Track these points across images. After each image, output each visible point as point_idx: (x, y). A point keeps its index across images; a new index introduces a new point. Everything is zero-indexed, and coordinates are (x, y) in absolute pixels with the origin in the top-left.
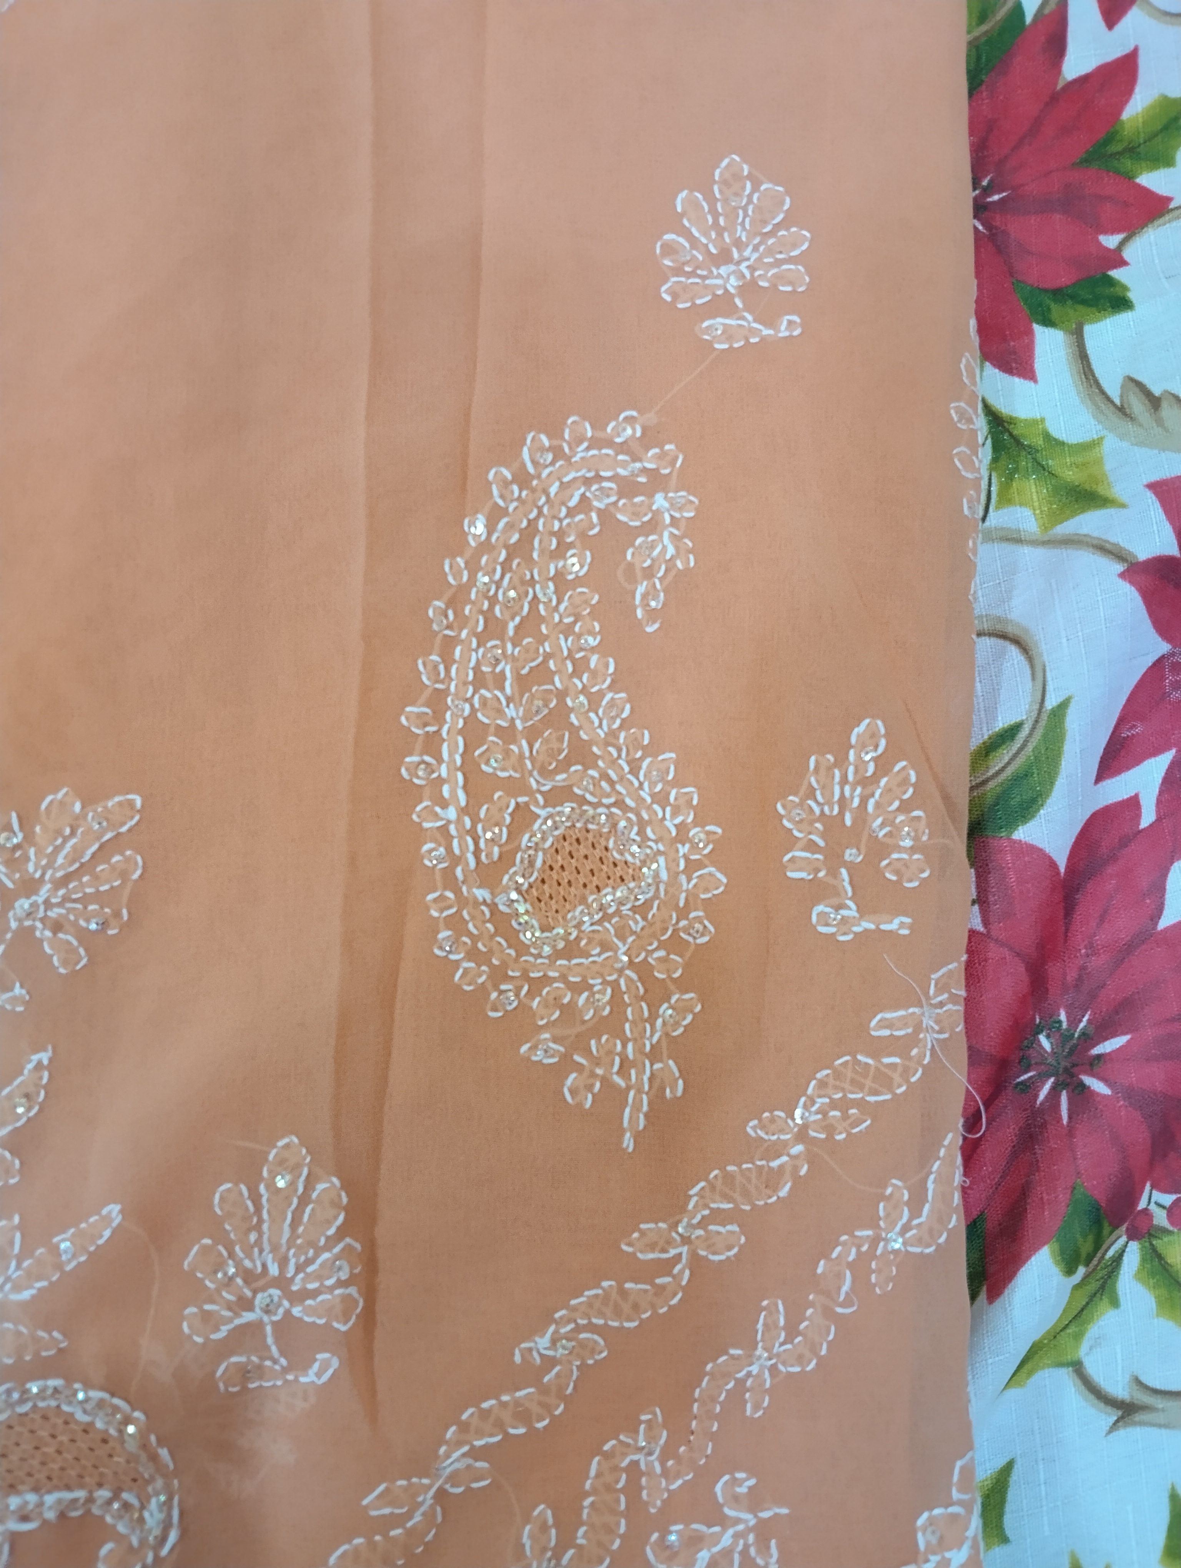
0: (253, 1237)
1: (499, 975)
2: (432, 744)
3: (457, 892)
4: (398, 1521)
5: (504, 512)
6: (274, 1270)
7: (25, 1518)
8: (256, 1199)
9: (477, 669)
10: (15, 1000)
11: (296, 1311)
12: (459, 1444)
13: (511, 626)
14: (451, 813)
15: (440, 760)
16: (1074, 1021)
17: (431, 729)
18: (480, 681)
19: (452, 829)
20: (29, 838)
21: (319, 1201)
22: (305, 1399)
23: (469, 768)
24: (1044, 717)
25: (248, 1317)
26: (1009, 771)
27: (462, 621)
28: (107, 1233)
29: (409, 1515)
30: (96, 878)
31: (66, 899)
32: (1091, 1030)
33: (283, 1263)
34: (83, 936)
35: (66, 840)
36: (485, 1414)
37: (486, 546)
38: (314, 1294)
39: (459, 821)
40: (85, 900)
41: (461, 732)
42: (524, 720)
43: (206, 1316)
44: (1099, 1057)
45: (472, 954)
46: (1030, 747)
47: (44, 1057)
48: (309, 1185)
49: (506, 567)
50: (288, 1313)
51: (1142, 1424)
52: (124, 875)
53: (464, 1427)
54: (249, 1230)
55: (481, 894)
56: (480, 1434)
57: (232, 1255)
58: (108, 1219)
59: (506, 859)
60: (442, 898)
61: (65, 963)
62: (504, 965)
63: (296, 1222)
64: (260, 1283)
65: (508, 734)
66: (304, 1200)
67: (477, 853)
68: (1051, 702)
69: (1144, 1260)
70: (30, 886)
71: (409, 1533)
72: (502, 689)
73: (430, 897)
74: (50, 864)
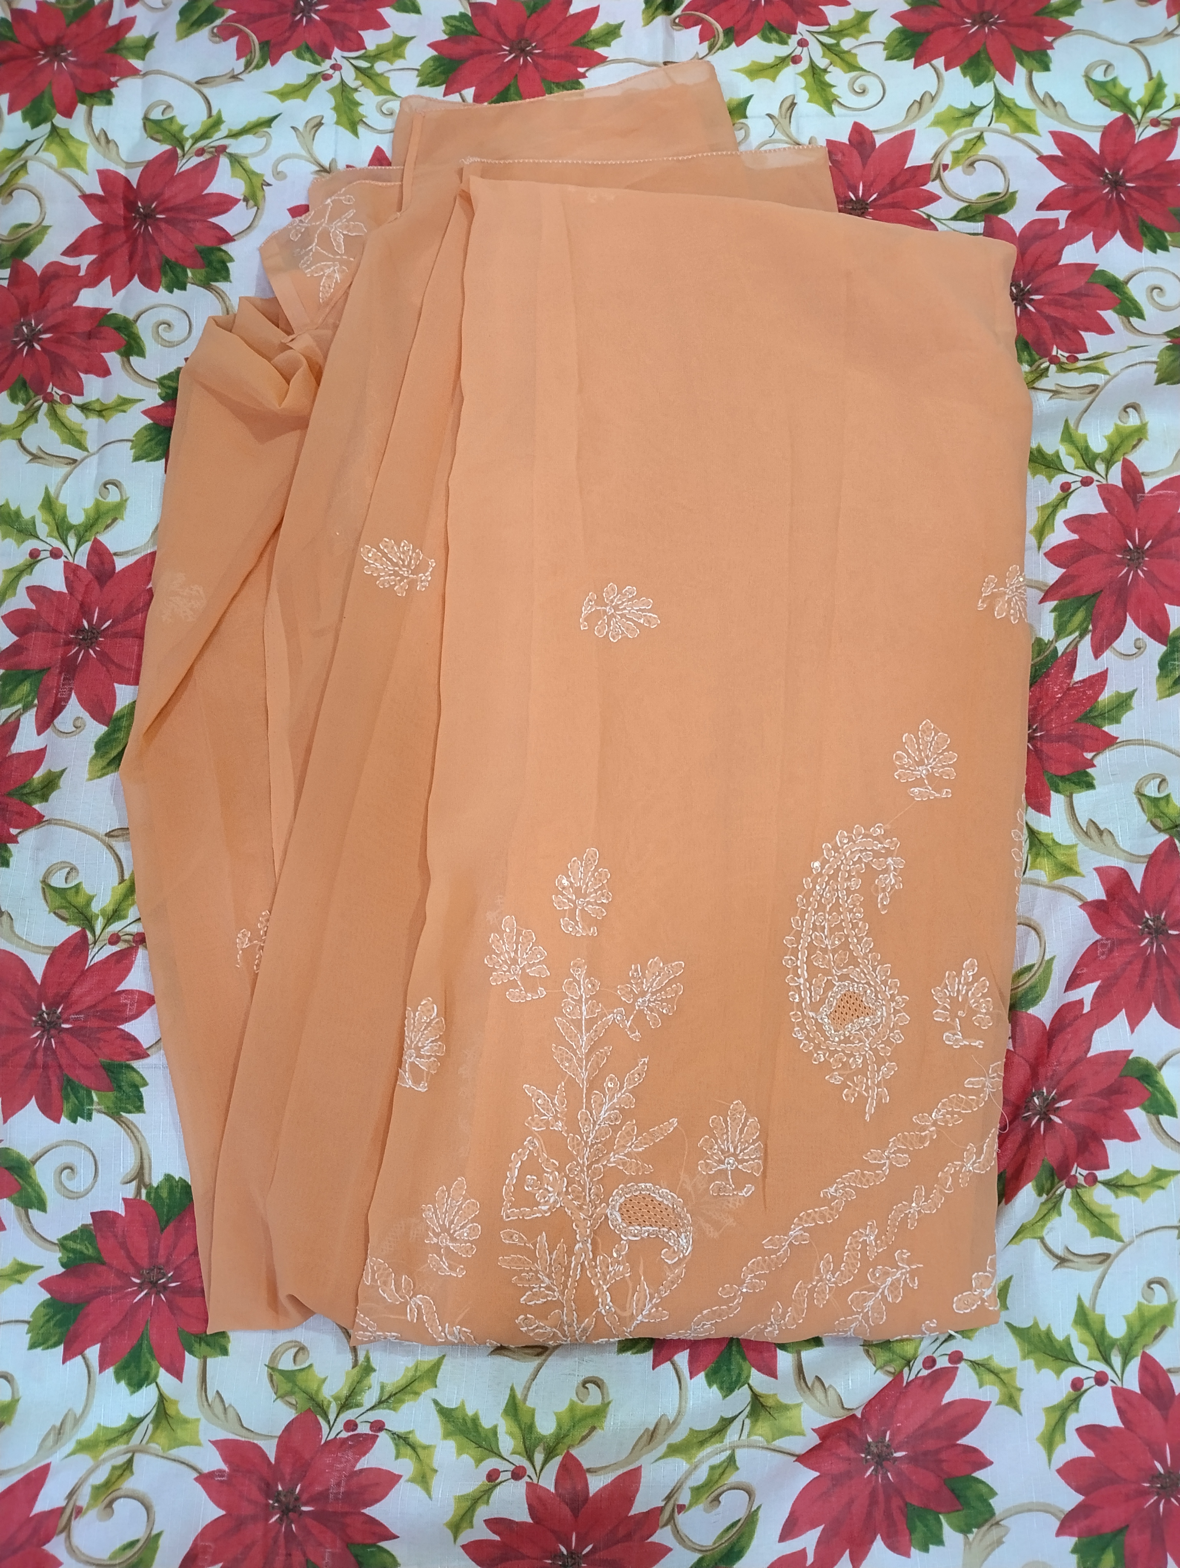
0: (725, 1137)
1: (818, 1047)
2: (795, 952)
3: (802, 1012)
4: (775, 1252)
5: (828, 862)
6: (732, 1150)
7: (635, 1236)
8: (726, 1122)
9: (814, 924)
10: (636, 1037)
11: (740, 1167)
12: (799, 1225)
13: (828, 907)
14: (802, 981)
15: (797, 959)
16: (1049, 1093)
17: (795, 946)
18: (815, 929)
19: (802, 987)
20: (644, 976)
21: (750, 1126)
22: (740, 1202)
23: (809, 962)
24: (1044, 963)
25: (722, 1167)
26: (1028, 984)
27: (809, 903)
28: (672, 1129)
29: (779, 1250)
30: (666, 993)
31: (655, 1000)
32: (1056, 1097)
33: (735, 1148)
34: (661, 1014)
35: (657, 977)
36: (809, 1215)
37: (820, 874)
38: (747, 1161)
39: (804, 985)
40: (662, 1001)
41: (806, 948)
42: (832, 945)
43: (707, 1165)
44: (1058, 1108)
45: (807, 1038)
46: (1037, 975)
47: (646, 1060)
48: (746, 1119)
49: (827, 883)
50: (737, 1167)
51: (1069, 1267)
52: (676, 993)
53: (801, 1219)
54: (723, 1134)
55: (811, 1014)
56: (806, 1222)
57: (717, 1143)
58: (671, 1124)
59: (822, 1002)
60: (796, 1014)
61: (654, 1024)
62: (820, 1044)
63: (741, 1134)
64: (727, 1155)
65: (825, 951)
66: (744, 1125)
67: (811, 997)
68: (1047, 957)
69: (1073, 1197)
70: (643, 994)
71: (778, 1258)
72: (824, 933)
73: (792, 1013)
74: (651, 986)
